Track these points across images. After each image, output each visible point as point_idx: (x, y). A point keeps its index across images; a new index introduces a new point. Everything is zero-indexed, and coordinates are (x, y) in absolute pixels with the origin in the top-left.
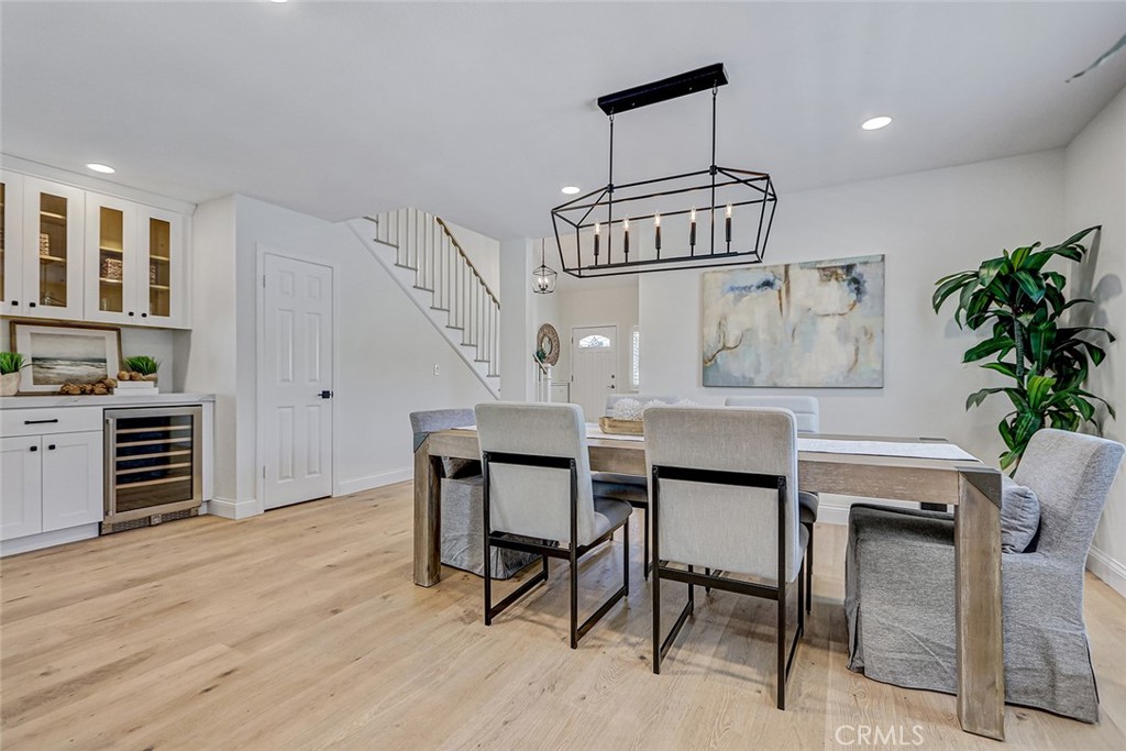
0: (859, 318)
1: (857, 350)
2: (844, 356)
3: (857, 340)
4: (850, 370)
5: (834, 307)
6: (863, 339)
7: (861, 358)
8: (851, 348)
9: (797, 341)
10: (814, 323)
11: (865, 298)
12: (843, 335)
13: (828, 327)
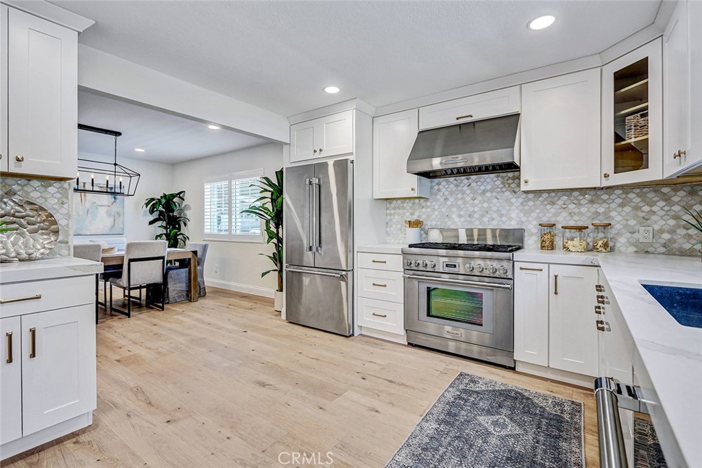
0: (115, 208)
1: (114, 220)
2: (109, 222)
3: (114, 216)
4: (112, 228)
5: (105, 203)
6: (117, 216)
7: (116, 223)
8: (112, 219)
9: (89, 215)
10: (97, 209)
11: (117, 201)
12: (109, 214)
13: (102, 211)
